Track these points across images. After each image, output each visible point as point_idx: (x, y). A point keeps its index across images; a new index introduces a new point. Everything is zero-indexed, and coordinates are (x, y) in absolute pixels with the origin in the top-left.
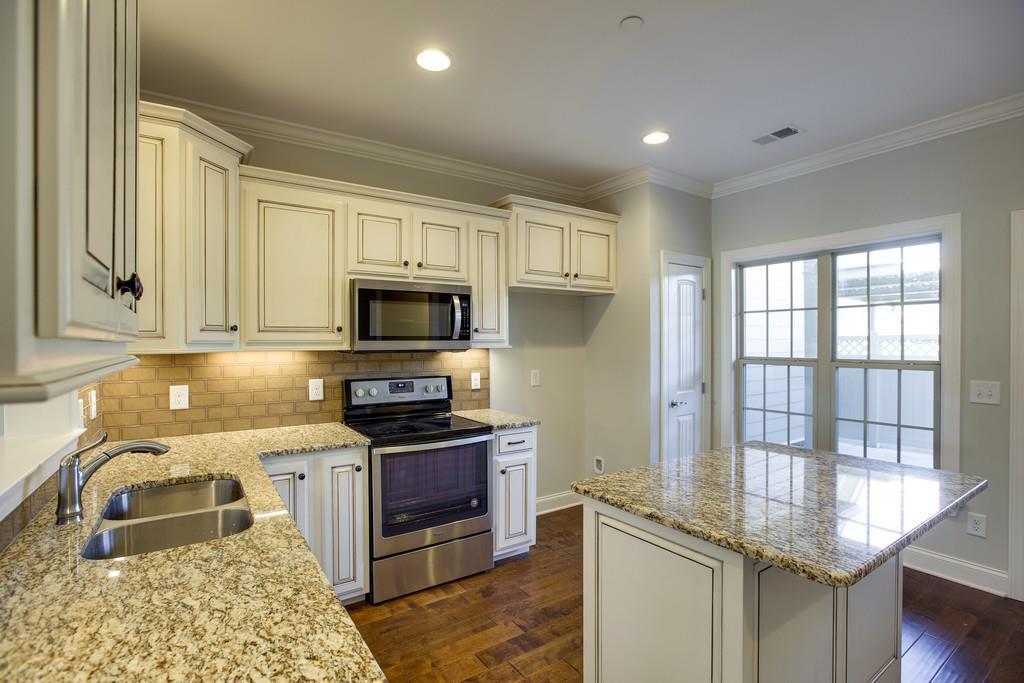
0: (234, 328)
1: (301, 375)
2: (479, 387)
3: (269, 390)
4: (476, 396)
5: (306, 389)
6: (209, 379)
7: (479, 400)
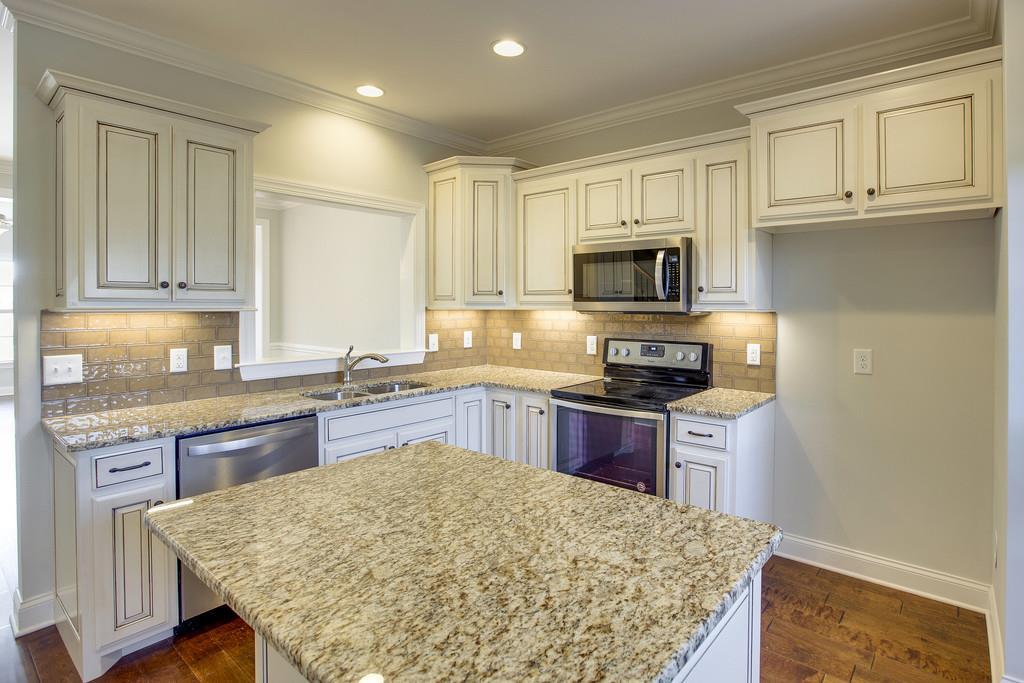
0: (501, 293)
1: (582, 332)
2: (758, 363)
3: (563, 342)
4: (754, 373)
5: (585, 344)
6: (532, 330)
7: (757, 379)
